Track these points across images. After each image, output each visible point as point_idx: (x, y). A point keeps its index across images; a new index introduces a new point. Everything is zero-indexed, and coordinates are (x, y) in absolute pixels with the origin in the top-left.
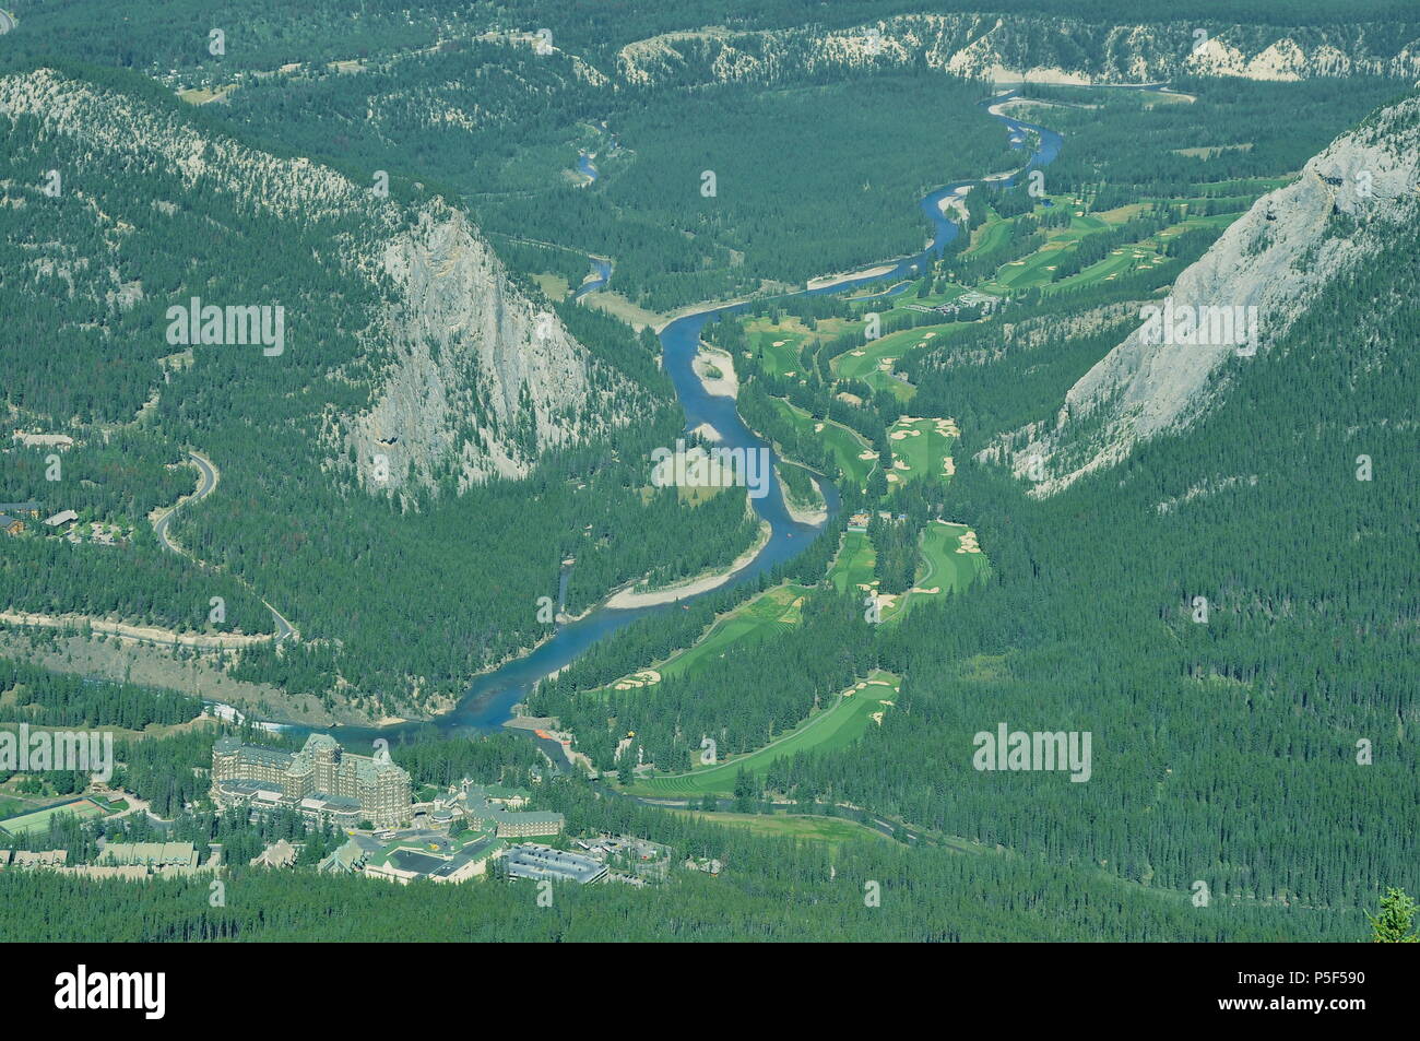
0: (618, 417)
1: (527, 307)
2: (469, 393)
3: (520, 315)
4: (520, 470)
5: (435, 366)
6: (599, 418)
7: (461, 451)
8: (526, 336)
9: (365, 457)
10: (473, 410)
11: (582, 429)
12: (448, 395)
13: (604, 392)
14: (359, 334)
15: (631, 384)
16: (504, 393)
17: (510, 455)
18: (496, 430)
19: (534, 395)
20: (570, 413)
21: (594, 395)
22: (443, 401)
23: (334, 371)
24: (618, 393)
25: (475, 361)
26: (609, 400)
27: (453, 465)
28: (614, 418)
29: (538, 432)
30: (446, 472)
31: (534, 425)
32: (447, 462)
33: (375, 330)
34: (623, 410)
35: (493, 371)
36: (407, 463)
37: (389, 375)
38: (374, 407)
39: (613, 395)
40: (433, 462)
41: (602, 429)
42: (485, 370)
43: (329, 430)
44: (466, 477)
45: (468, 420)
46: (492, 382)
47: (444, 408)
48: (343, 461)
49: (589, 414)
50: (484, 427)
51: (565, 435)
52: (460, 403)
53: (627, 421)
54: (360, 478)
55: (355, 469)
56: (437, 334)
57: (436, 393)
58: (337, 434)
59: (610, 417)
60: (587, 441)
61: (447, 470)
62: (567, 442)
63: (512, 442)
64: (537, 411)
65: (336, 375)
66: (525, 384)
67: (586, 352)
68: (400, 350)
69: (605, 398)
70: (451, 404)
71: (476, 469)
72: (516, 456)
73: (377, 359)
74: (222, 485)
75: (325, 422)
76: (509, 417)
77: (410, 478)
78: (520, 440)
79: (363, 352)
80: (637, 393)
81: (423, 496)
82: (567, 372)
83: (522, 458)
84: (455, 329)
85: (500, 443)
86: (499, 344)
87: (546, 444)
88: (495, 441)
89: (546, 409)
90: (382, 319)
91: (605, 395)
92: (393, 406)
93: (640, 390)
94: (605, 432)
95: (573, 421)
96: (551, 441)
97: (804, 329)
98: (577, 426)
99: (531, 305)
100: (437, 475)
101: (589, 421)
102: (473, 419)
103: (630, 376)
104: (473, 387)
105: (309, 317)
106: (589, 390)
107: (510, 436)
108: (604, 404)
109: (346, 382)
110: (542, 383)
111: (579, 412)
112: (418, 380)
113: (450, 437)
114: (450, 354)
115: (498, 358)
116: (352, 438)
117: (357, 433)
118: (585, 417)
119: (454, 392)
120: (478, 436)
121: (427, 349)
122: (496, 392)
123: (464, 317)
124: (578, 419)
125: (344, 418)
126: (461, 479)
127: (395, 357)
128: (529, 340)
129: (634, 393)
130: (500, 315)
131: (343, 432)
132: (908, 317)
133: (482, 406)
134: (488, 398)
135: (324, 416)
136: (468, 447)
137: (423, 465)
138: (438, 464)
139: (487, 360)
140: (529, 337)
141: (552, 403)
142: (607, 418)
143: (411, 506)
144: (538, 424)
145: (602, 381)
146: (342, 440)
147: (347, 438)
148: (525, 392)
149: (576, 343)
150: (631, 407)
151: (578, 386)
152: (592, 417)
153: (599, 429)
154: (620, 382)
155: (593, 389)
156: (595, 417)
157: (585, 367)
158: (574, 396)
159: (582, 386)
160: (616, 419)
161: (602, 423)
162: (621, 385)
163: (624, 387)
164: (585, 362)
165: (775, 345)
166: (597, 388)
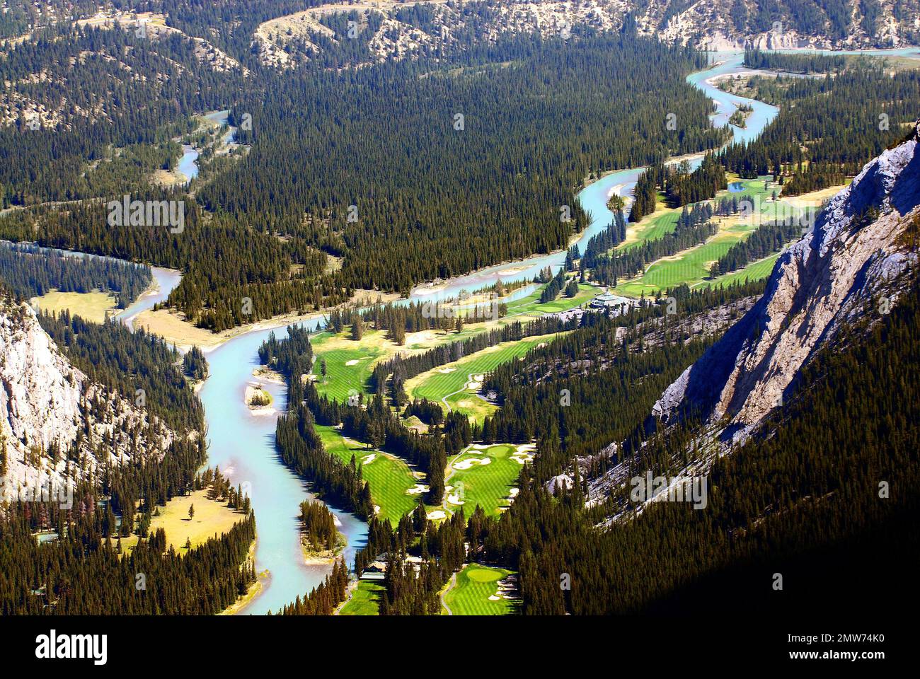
0: (116, 454)
1: (3, 326)
6: (90, 456)
11: (67, 471)
13: (98, 425)
15: (137, 414)
20: (53, 452)
21: (86, 430)
24: (118, 426)
26: (107, 433)
28: (111, 457)
39: (111, 428)
41: (93, 467)
49: (78, 452)
53: (126, 458)
59: (105, 455)
64: (10, 450)
67: (79, 376)
69: (101, 432)
80: (145, 424)
82: (52, 402)
89: (22, 446)
91: (102, 428)
93: (148, 420)
94: (97, 473)
95: (56, 460)
97: (388, 344)
98: (61, 466)
99: (7, 322)
101: (76, 461)
103: (137, 404)
106: (80, 423)
108: (97, 441)
111: (63, 448)
118: (73, 455)
124: (64, 457)
129: (139, 425)
132: (517, 326)
141: (29, 439)
142: (101, 455)
144: (8, 464)
145: (99, 411)
149: (67, 365)
150: (134, 442)
151: (65, 418)
152: (81, 455)
153: (90, 469)
154: (122, 412)
155: (85, 421)
156: (85, 455)
157: (77, 394)
158: (60, 430)
159: (71, 418)
160: (113, 457)
161: (95, 461)
162: (123, 416)
163: (128, 418)
164: (77, 387)
165: (347, 364)
166: (91, 420)
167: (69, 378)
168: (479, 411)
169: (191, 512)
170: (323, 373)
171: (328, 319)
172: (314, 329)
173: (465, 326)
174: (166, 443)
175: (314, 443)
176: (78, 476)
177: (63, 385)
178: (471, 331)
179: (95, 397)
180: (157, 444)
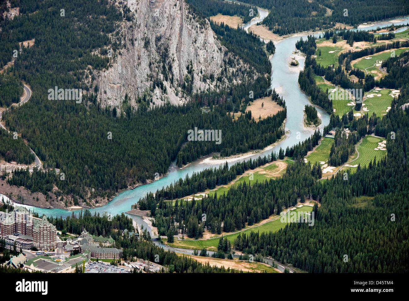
0: (236, 80)
1: (197, 27)
2: (162, 64)
3: (193, 30)
4: (181, 102)
5: (146, 52)
6: (226, 80)
7: (152, 91)
8: (194, 40)
9: (103, 90)
10: (162, 73)
11: (216, 85)
12: (150, 64)
13: (231, 68)
14: (110, 35)
15: (246, 65)
16: (179, 65)
17: (177, 95)
18: (172, 83)
19: (195, 67)
20: (212, 77)
21: (226, 69)
22: (148, 68)
23: (95, 51)
24: (238, 69)
25: (166, 50)
26: (233, 72)
27: (148, 98)
29: (194, 85)
30: (144, 101)
31: (192, 82)
32: (145, 96)
33: (118, 33)
34: (239, 77)
35: (175, 55)
36: (124, 95)
37: (120, 54)
38: (109, 68)
39: (235, 70)
40: (138, 95)
41: (227, 85)
42: (170, 55)
43: (87, 77)
44: (154, 104)
45: (159, 77)
46: (173, 60)
47: (147, 71)
48: (92, 91)
50: (167, 80)
51: (207, 87)
52: (156, 69)
53: (240, 82)
54: (99, 100)
55: (96, 96)
56: (150, 36)
58: (90, 80)
59: (232, 80)
60: (218, 91)
61: (144, 99)
62: (207, 90)
63: (180, 89)
64: (195, 75)
65: (96, 52)
66: (191, 62)
67: (224, 49)
68: (128, 43)
69: (231, 71)
70: (151, 69)
71: (160, 100)
72: (180, 95)
73: (116, 47)
74: (32, 100)
75: (85, 73)
76: (181, 77)
77: (125, 102)
78: (184, 87)
79: (110, 43)
80: (248, 70)
81: (129, 110)
82: (213, 58)
83: (183, 96)
84: (158, 35)
85: (174, 89)
86: (180, 43)
87: (197, 91)
88: (170, 87)
89: (200, 74)
90: (122, 29)
91: (231, 70)
92: (120, 68)
93: (249, 68)
94: (228, 87)
95: (213, 81)
96: (200, 89)
97: (347, 46)
98: (214, 83)
99: (198, 26)
100: (139, 101)
101: (220, 82)
102: (161, 76)
103: (245, 61)
104: (164, 62)
105: (88, 26)
106: (224, 67)
107: (179, 85)
108: (230, 74)
109: (99, 56)
110: (199, 62)
111: (216, 76)
112: (136, 58)
113: (148, 84)
114: (155, 46)
115: (178, 50)
116: (98, 81)
117: (100, 79)
118: (219, 79)
119: (153, 64)
120: (162, 85)
121: (143, 43)
122: (175, 66)
123: (163, 29)
124: (216, 80)
125: (95, 72)
126: (151, 104)
127: (125, 46)
128: (195, 42)
129: (246, 70)
130: (181, 30)
131: (93, 79)
132: (398, 43)
133: (167, 71)
134: (170, 68)
135: (86, 71)
136: (157, 91)
137: (132, 96)
138: (140, 96)
139: (172, 50)
140: (196, 40)
141: (203, 72)
142: (230, 80)
143: (122, 114)
144: (194, 81)
145: (231, 63)
146: (92, 82)
147: (95, 82)
148: (190, 66)
149: (220, 44)
150: (243, 76)
151: (217, 65)
152: (222, 79)
153: (225, 85)
154: (240, 64)
155: (225, 67)
156: (224, 80)
157: (223, 56)
158: (215, 69)
159: (220, 65)
160: (235, 81)
161: (227, 82)
162: (240, 65)
163: (242, 66)
164: (223, 53)
165: (330, 52)
166: (227, 66)
167: (220, 49)
168: (379, 75)
169: (263, 105)
170: (320, 55)
171: (324, 34)
172: (318, 38)
173: (378, 41)
174: (255, 78)
175: (313, 82)
176: (221, 88)
177: (218, 52)
178: (380, 43)
179: (230, 58)
180: (253, 77)
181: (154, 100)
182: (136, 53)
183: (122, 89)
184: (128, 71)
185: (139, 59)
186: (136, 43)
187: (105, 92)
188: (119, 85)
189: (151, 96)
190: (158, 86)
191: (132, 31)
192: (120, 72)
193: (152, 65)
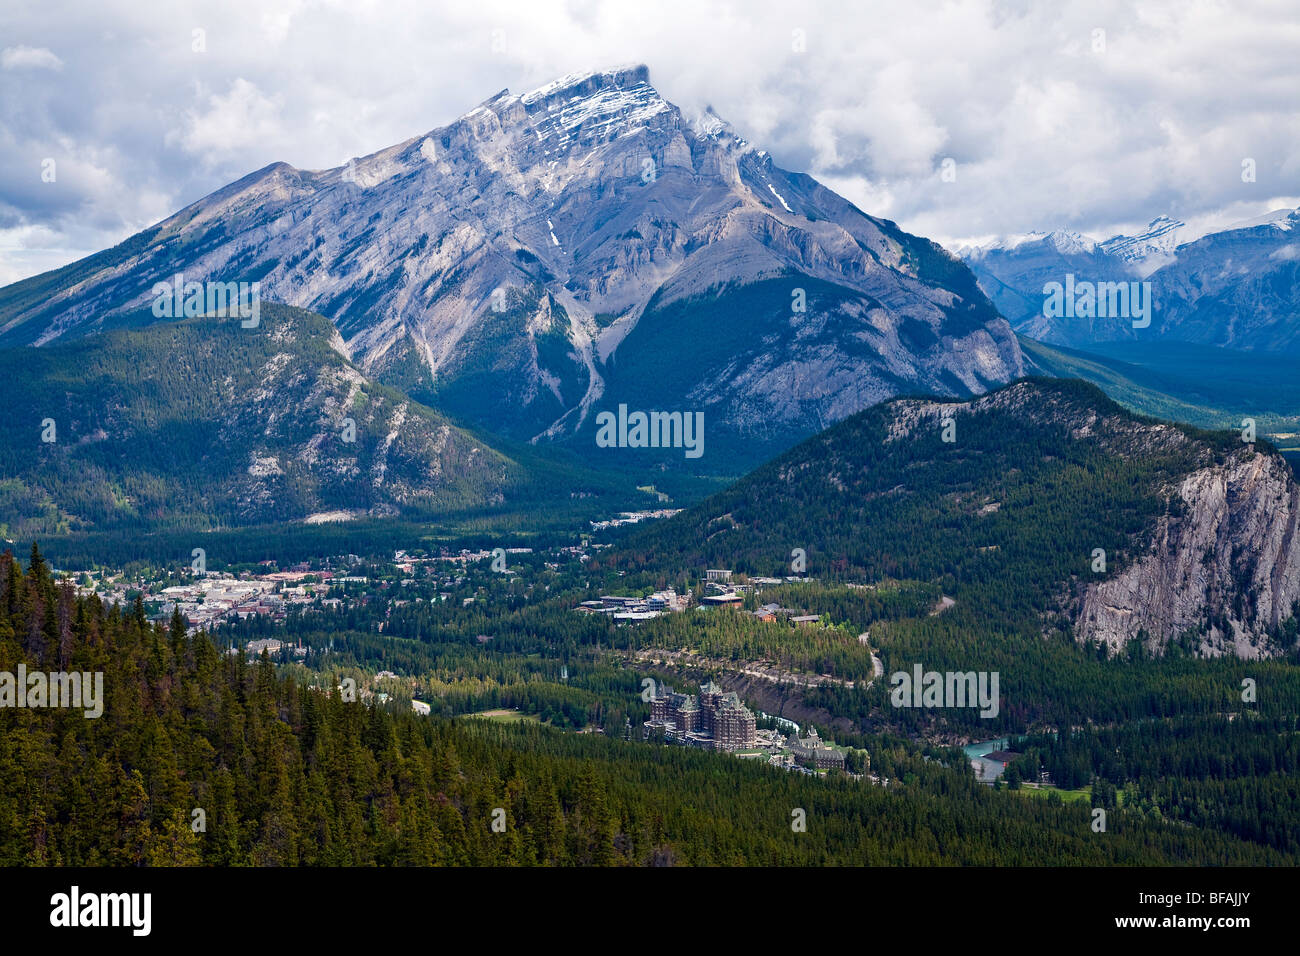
5: (1205, 569)
7: (1204, 634)
9: (1088, 614)
12: (1209, 591)
22: (1203, 595)
27: (1191, 642)
30: (1180, 646)
32: (1185, 639)
33: (1147, 533)
35: (1267, 582)
42: (1257, 579)
44: (1201, 652)
45: (1223, 612)
47: (1201, 600)
48: (1065, 614)
50: (1240, 620)
54: (1075, 629)
55: (1073, 622)
56: (1220, 547)
57: (1196, 590)
58: (1068, 596)
61: (1182, 644)
70: (1208, 599)
71: (1215, 649)
72: (1262, 645)
81: (1138, 654)
83: (1267, 648)
88: (1244, 631)
102: (1229, 612)
112: (1179, 576)
113: (1198, 621)
114: (1228, 562)
117: (1086, 596)
119: (1217, 591)
120: (1225, 624)
121: (1200, 555)
122: (1264, 599)
126: (1194, 652)
131: (1074, 595)
134: (1253, 600)
136: (1214, 633)
137: (1155, 635)
138: (1176, 638)
139: (1263, 572)
146: (1070, 600)
147: (1076, 599)
181: (1204, 647)
182: (1181, 568)
183: (1135, 620)
184: (1153, 592)
185: (1185, 579)
186: (1184, 553)
187: (1093, 618)
188: (1129, 612)
189: (1199, 641)
190: (1217, 626)
191: (1179, 532)
192: (1133, 590)
193: (1213, 594)
